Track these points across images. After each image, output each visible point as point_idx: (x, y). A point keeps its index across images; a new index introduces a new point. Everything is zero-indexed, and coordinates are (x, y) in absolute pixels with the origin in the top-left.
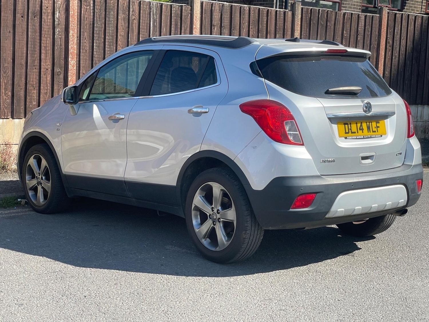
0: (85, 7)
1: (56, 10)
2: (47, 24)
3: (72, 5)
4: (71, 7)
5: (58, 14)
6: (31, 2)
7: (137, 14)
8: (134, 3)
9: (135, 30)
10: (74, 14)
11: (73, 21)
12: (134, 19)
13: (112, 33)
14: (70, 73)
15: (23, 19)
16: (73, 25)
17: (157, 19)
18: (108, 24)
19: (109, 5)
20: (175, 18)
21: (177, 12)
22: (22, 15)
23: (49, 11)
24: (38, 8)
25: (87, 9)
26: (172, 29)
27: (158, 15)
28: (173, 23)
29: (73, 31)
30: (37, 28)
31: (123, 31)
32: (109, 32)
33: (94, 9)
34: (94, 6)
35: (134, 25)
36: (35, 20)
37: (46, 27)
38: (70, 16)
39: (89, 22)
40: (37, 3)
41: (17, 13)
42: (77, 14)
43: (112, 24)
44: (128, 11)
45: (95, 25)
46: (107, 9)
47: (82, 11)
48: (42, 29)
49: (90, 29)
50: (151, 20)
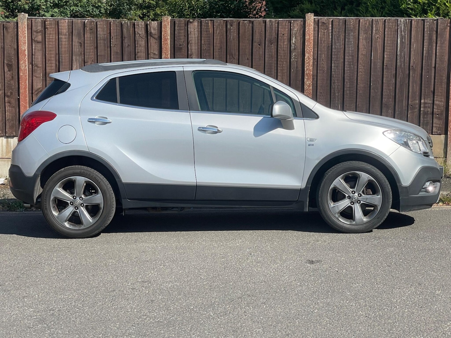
0: (322, 31)
1: (293, 36)
2: (283, 49)
3: (308, 30)
4: (307, 32)
5: (294, 40)
6: (267, 31)
7: (381, 33)
8: (378, 22)
9: (379, 48)
10: (309, 38)
11: (308, 45)
12: (378, 37)
13: (352, 53)
14: (305, 92)
15: (260, 47)
16: (309, 48)
17: (406, 35)
18: (348, 45)
19: (349, 26)
20: (429, 32)
21: (431, 26)
22: (259, 43)
23: (285, 38)
24: (274, 35)
25: (324, 32)
26: (425, 44)
27: (407, 32)
28: (425, 38)
29: (308, 54)
30: (273, 54)
31: (365, 50)
32: (348, 53)
33: (332, 32)
34: (332, 29)
35: (378, 43)
36: (272, 47)
37: (282, 53)
38: (306, 40)
39: (327, 44)
40: (273, 31)
41: (254, 42)
42: (313, 38)
43: (352, 44)
44: (371, 30)
45: (333, 47)
46: (346, 30)
47: (319, 35)
48: (279, 54)
49: (328, 51)
50: (398, 37)
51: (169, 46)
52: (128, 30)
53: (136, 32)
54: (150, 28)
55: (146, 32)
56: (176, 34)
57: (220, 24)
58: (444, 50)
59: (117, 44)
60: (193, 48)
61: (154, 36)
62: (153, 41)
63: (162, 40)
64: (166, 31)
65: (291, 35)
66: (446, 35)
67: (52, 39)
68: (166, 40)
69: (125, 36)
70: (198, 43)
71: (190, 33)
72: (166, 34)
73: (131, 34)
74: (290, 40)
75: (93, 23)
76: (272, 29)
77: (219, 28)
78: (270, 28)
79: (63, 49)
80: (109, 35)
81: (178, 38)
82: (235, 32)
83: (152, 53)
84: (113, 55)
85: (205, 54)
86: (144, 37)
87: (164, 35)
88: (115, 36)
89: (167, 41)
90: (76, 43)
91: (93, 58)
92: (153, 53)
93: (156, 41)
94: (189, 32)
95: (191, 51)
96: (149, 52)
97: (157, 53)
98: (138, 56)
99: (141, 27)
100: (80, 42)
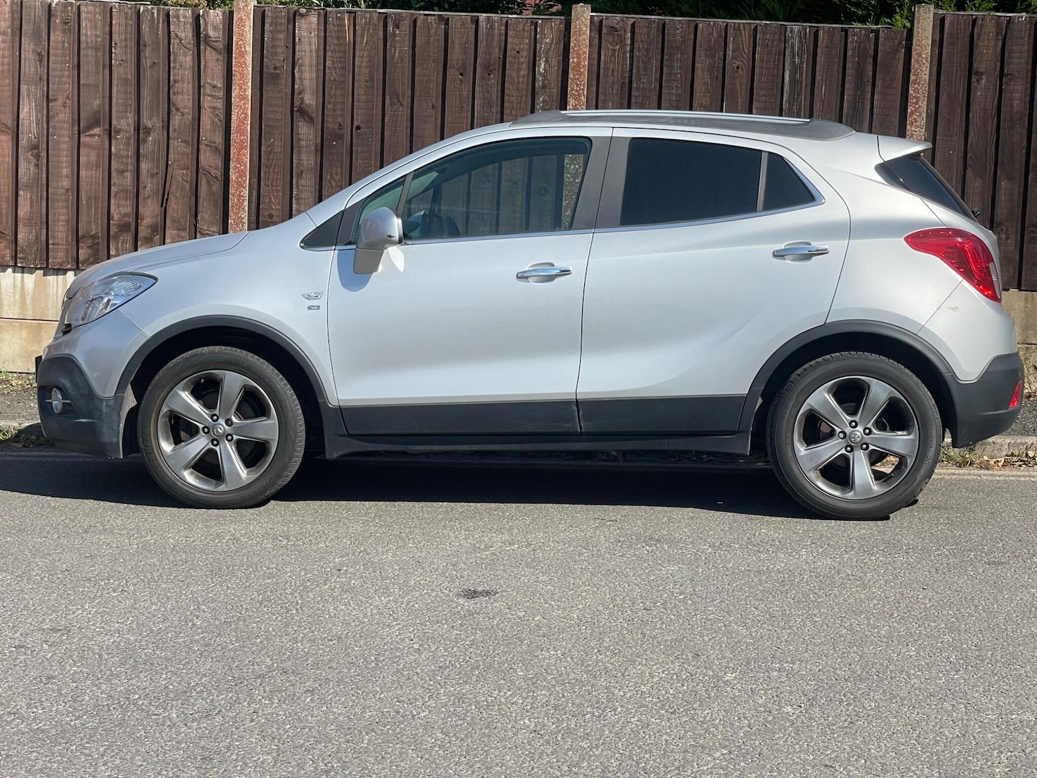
0: (610, 47)
1: (540, 57)
2: (517, 87)
3: (575, 44)
4: (573, 49)
5: (543, 65)
6: (481, 43)
7: (745, 56)
8: (740, 31)
9: (741, 92)
10: (579, 63)
11: (576, 79)
12: (738, 68)
13: (678, 102)
14: (566, 190)
15: (463, 80)
16: (577, 86)
17: (803, 63)
18: (668, 81)
19: (671, 38)
20: (857, 59)
21: (862, 45)
22: (461, 71)
23: (522, 60)
24: (496, 53)
25: (614, 50)
26: (846, 88)
27: (806, 57)
28: (848, 72)
29: (575, 100)
30: (494, 96)
31: (709, 94)
32: (670, 100)
33: (632, 51)
34: (632, 44)
35: (738, 80)
36: (491, 80)
37: (515, 95)
38: (570, 67)
39: (620, 78)
40: (495, 44)
41: (450, 67)
42: (586, 63)
43: (678, 81)
44: (723, 50)
45: (634, 85)
46: (666, 48)
47: (602, 57)
48: (506, 98)
49: (621, 94)
50: (786, 68)
51: (250, 69)
52: (153, 28)
53: (173, 35)
54: (206, 25)
55: (195, 33)
56: (267, 43)
57: (370, 21)
58: (891, 103)
59: (127, 59)
60: (307, 75)
61: (215, 44)
62: (212, 56)
63: (234, 55)
64: (243, 35)
65: (537, 54)
66: (897, 66)
68: (242, 54)
69: (146, 43)
70: (317, 64)
71: (299, 40)
72: (242, 40)
73: (161, 36)
74: (534, 64)
75: (69, 8)
76: (492, 39)
77: (369, 31)
78: (488, 34)
80: (108, 36)
81: (270, 50)
82: (404, 41)
83: (208, 83)
84: (117, 86)
85: (333, 91)
86: (192, 46)
87: (237, 44)
88: (121, 40)
89: (243, 56)
90: (30, 53)
91: (68, 89)
92: (211, 85)
93: (219, 56)
94: (297, 39)
95: (302, 84)
96: (202, 81)
97: (220, 84)
98: (176, 90)
99: (184, 22)
100: (39, 51)
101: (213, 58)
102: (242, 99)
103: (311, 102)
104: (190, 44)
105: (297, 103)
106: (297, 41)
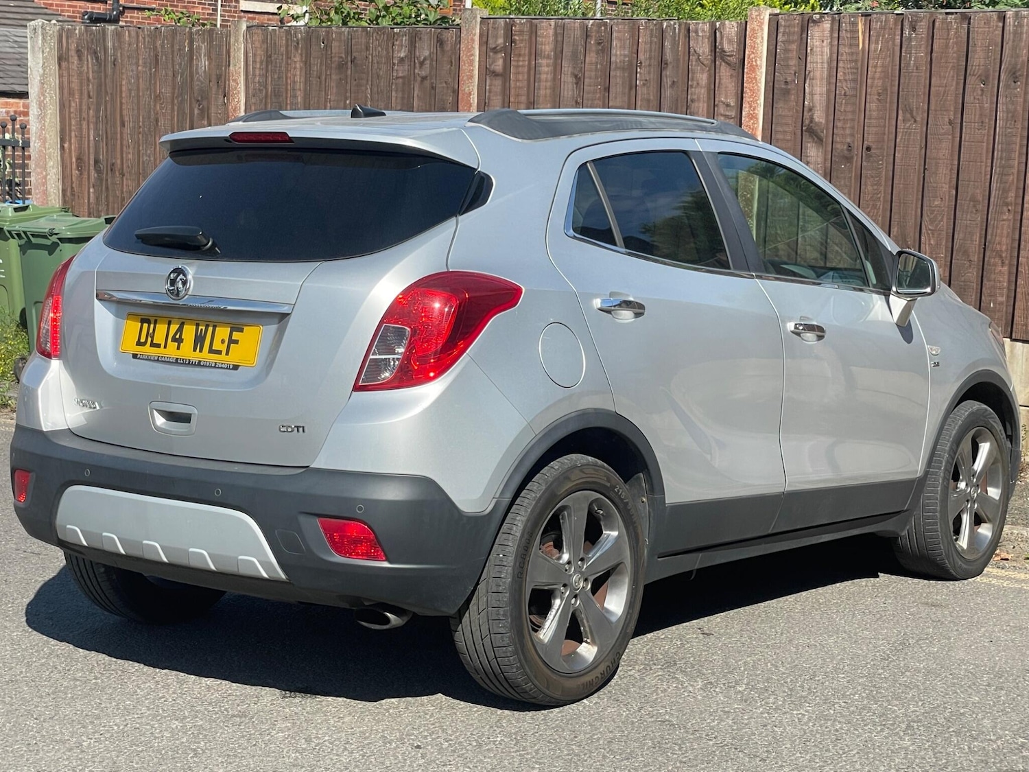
6: (1008, 43)
15: (985, 89)
22: (984, 78)
30: (1021, 108)
36: (1017, 89)
40: (1023, 44)
41: (970, 74)
51: (762, 85)
52: (675, 44)
53: (692, 50)
54: (722, 38)
55: (712, 48)
56: (780, 54)
57: (885, 25)
60: (817, 90)
61: (729, 58)
62: (726, 71)
63: (745, 70)
64: (755, 47)
67: (523, 66)
68: (754, 69)
69: (667, 60)
70: (829, 76)
71: (811, 50)
72: (753, 53)
73: (681, 53)
75: (603, 28)
76: (1021, 40)
77: (884, 36)
78: (1015, 33)
79: (542, 92)
80: (635, 56)
81: (782, 63)
82: (921, 46)
83: (722, 102)
85: (843, 106)
86: (709, 62)
87: (749, 58)
88: (646, 59)
89: (754, 71)
90: (569, 76)
92: (725, 104)
93: (733, 72)
94: (809, 49)
95: (812, 100)
96: (716, 99)
97: (732, 102)
98: (692, 110)
99: (702, 36)
100: (576, 73)
101: (727, 74)
102: (751, 119)
103: (821, 120)
104: (707, 59)
105: (807, 122)
106: (809, 51)
